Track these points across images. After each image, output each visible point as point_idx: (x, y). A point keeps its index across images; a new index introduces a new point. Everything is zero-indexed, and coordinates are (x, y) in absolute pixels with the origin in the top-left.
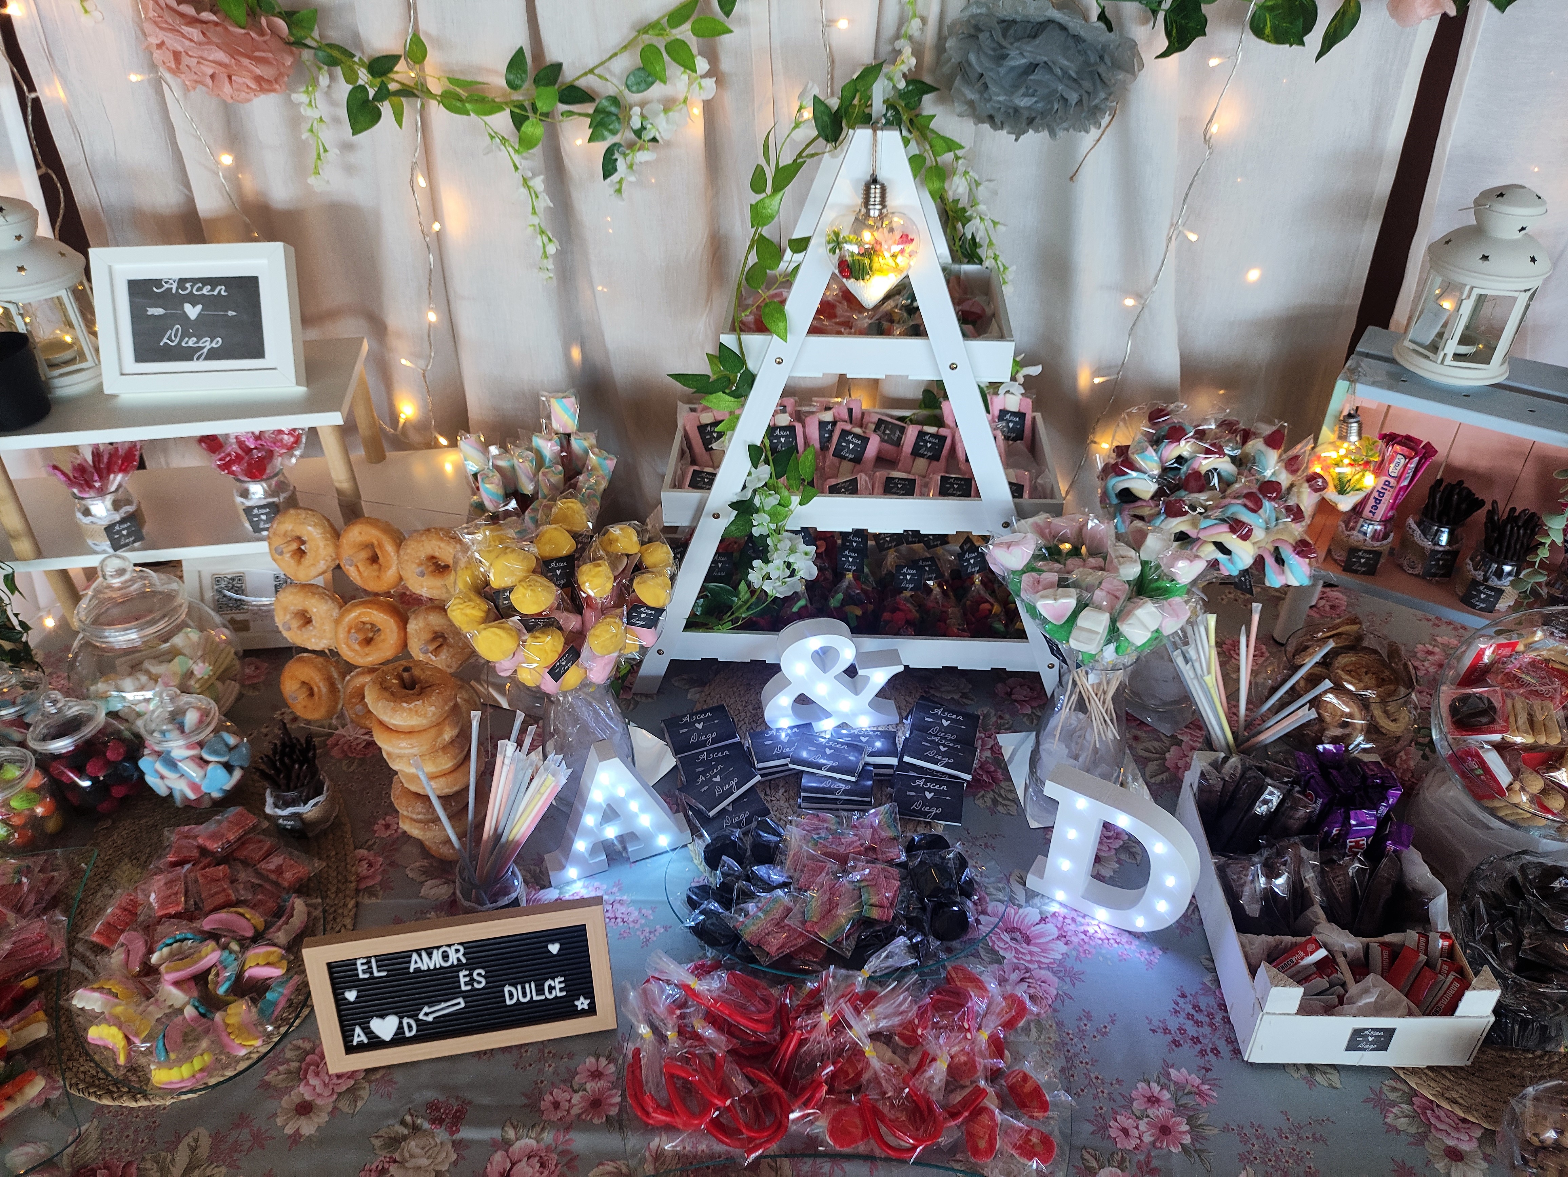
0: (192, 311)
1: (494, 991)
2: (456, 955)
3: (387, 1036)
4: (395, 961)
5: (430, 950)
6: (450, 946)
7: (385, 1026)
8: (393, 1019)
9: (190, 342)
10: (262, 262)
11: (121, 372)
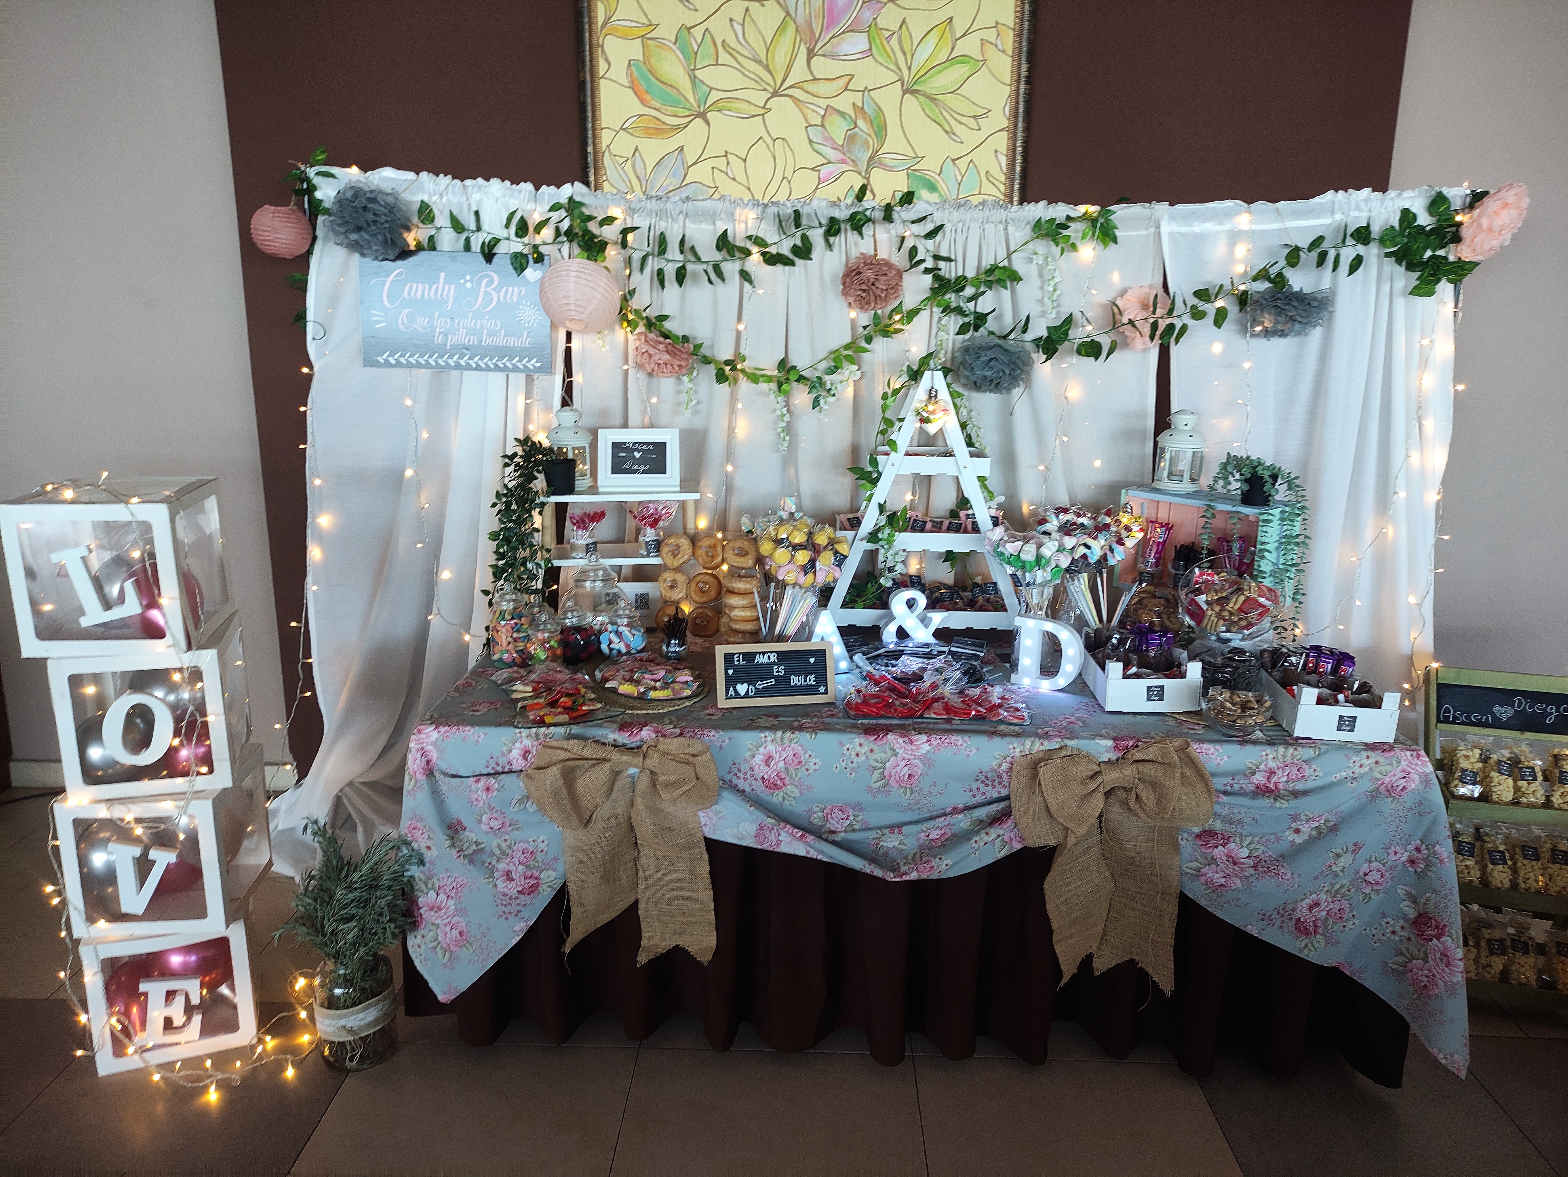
0: (637, 455)
1: (786, 679)
2: (774, 658)
3: (742, 693)
4: (750, 657)
5: (764, 653)
6: (772, 652)
7: (742, 688)
8: (745, 686)
9: (635, 467)
10: (669, 437)
11: (606, 478)
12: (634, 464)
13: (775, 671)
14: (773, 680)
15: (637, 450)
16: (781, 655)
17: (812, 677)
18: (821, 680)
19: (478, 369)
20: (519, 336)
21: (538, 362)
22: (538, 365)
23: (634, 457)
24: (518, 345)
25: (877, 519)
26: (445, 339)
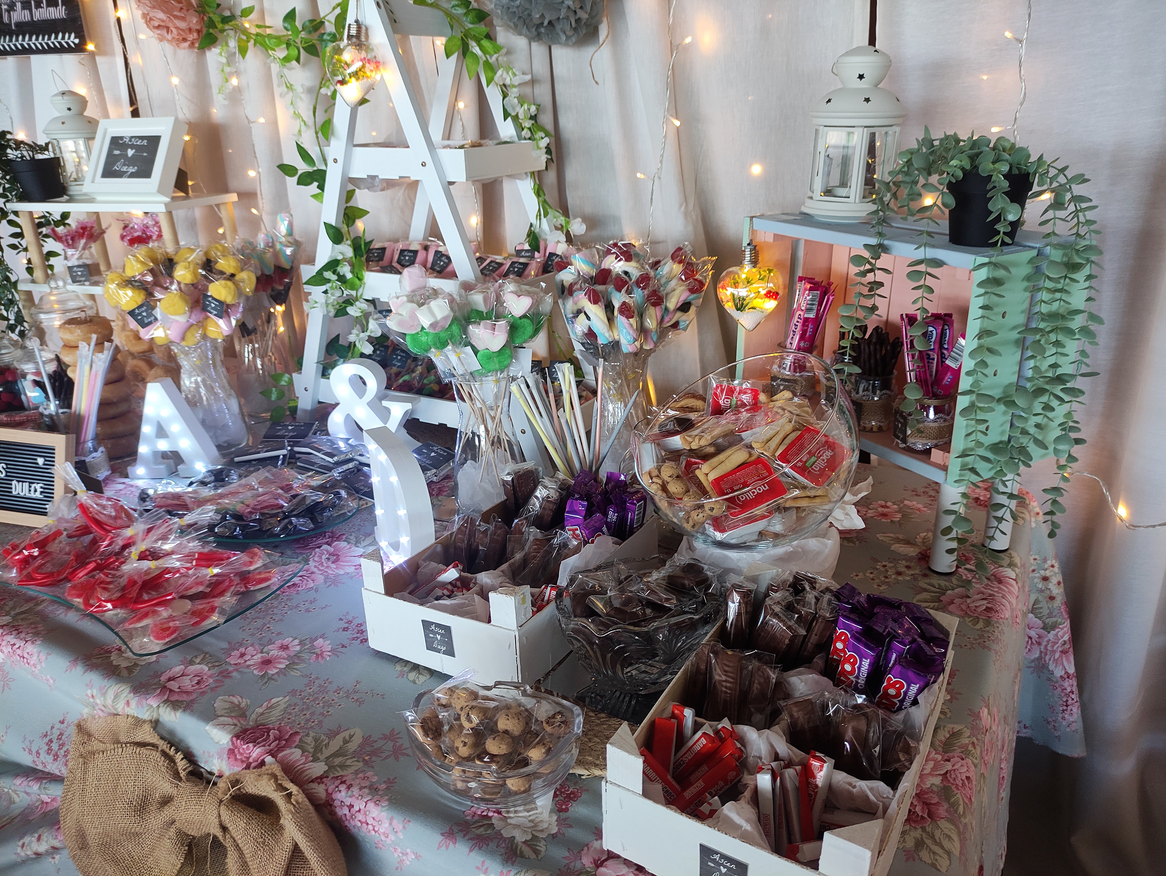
1: (8, 482)
9: (125, 169)
10: (164, 128)
11: (93, 182)
12: (124, 165)
15: (132, 147)
16: (6, 447)
17: (39, 487)
18: (48, 494)
19: (38, 52)
20: (56, 5)
21: (76, 37)
22: (77, 41)
23: (127, 155)
24: (58, 16)
25: (333, 249)
26: (10, 17)
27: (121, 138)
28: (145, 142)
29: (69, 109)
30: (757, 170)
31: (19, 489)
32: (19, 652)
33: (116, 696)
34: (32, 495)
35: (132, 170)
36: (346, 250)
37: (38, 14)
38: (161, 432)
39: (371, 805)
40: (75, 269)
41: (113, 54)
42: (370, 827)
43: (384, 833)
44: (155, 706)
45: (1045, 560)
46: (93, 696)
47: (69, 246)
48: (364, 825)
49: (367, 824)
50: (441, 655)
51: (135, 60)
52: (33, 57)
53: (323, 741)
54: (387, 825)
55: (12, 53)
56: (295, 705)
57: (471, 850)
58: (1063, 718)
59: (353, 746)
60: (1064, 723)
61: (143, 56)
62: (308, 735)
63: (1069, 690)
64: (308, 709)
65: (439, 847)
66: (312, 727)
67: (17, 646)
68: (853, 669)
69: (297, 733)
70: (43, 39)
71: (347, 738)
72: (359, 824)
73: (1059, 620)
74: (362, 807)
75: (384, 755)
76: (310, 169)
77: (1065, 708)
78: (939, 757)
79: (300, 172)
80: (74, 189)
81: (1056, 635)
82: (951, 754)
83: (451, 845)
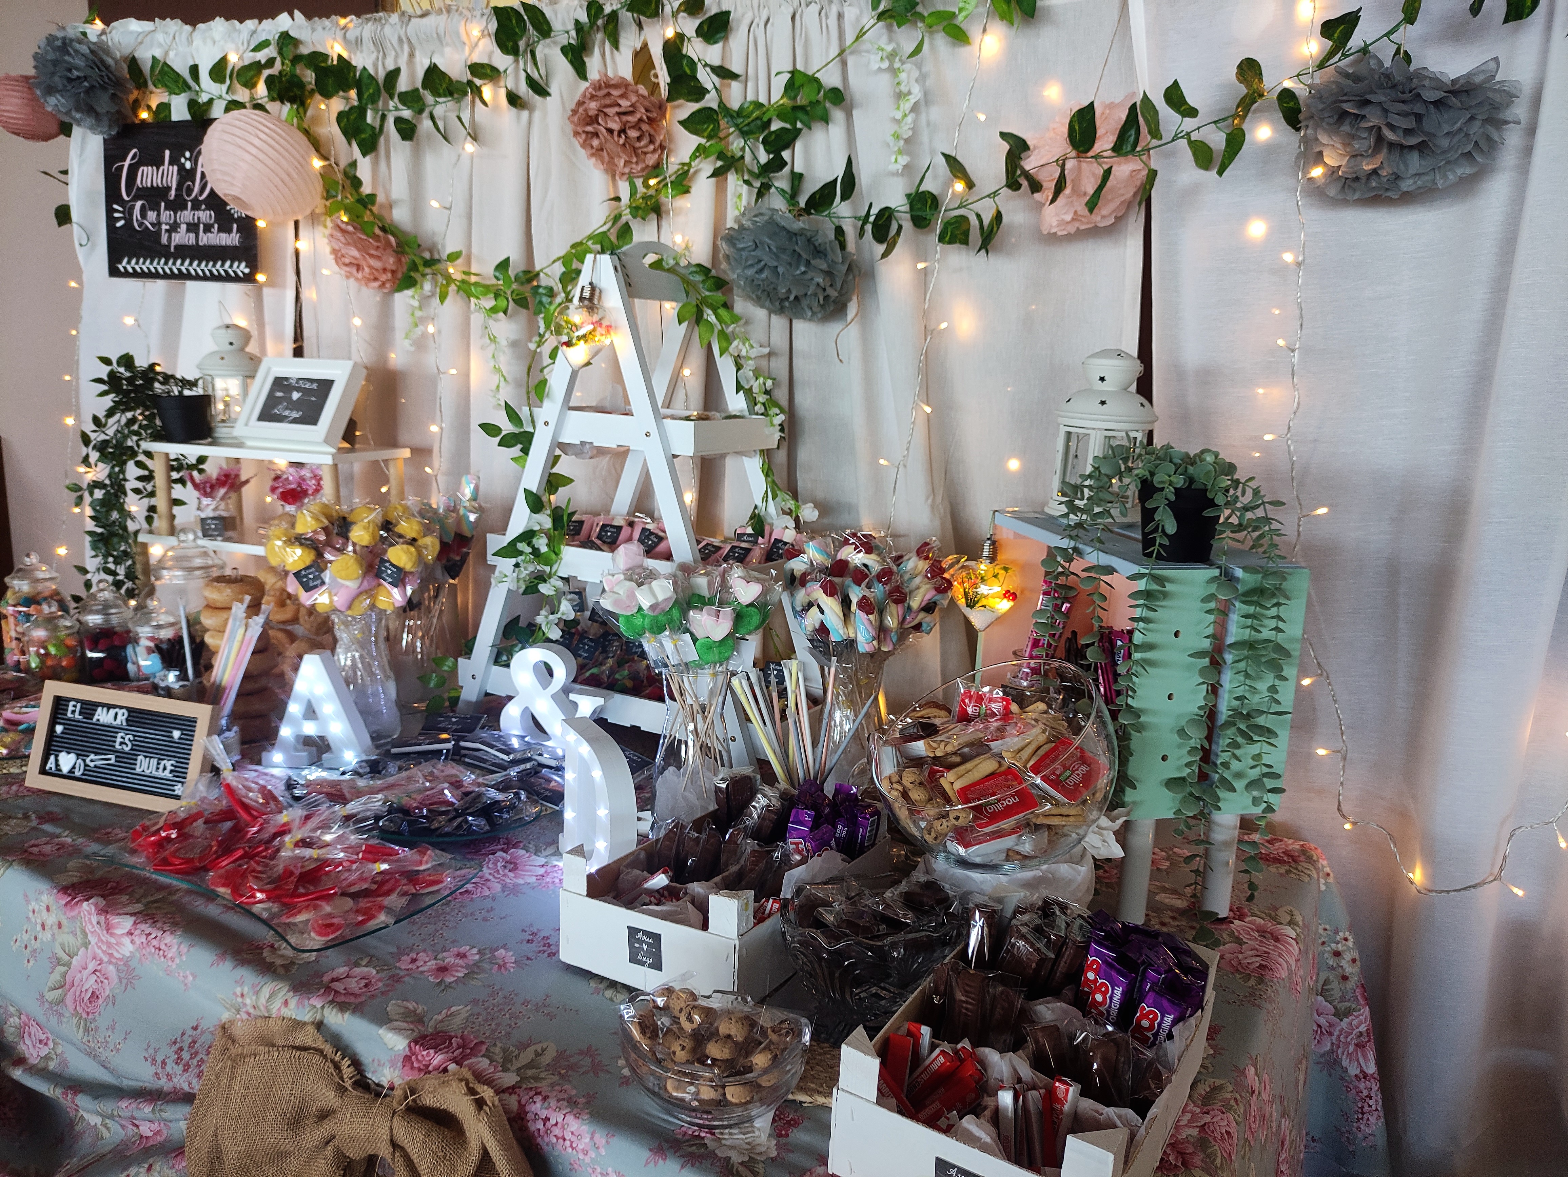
0: (296, 396)
1: (130, 758)
2: (122, 717)
3: (65, 769)
4: (89, 708)
5: (109, 707)
6: (121, 707)
7: (67, 761)
8: (72, 757)
9: (286, 413)
10: (339, 372)
11: (246, 425)
12: (287, 408)
13: (119, 740)
14: (113, 757)
15: (298, 389)
16: (136, 716)
17: (169, 764)
18: (180, 773)
19: (197, 278)
20: (229, 231)
21: (247, 266)
22: (247, 271)
23: (291, 398)
24: (229, 243)
25: (530, 519)
26: (170, 238)
27: (287, 379)
28: (315, 386)
29: (231, 344)
30: (1014, 465)
31: (145, 765)
32: (155, 942)
33: (272, 995)
34: (160, 774)
35: (295, 415)
36: (545, 521)
37: (205, 239)
38: (311, 713)
39: (570, 1118)
40: (209, 521)
41: (283, 286)
42: (568, 1143)
43: (583, 1150)
44: (319, 1006)
45: (1337, 931)
46: (242, 995)
47: (206, 495)
48: (561, 1141)
49: (564, 1140)
50: (646, 969)
51: (309, 294)
52: (190, 284)
53: (512, 1052)
54: (587, 1140)
55: (165, 276)
56: (479, 1014)
57: (682, 1167)
58: (1358, 1128)
59: (546, 1059)
60: (1359, 1135)
61: (318, 293)
62: (495, 1045)
63: (1365, 1093)
64: (492, 1019)
65: (647, 1163)
66: (498, 1038)
67: (153, 936)
68: (1105, 998)
69: (482, 1043)
70: (206, 266)
71: (540, 1051)
72: (554, 1140)
73: (1354, 1006)
74: (560, 1120)
75: (582, 1071)
76: (516, 430)
77: (1360, 1116)
78: (1198, 1110)
79: (504, 433)
80: (221, 432)
81: (1350, 1024)
82: (1210, 1107)
83: (661, 1161)
